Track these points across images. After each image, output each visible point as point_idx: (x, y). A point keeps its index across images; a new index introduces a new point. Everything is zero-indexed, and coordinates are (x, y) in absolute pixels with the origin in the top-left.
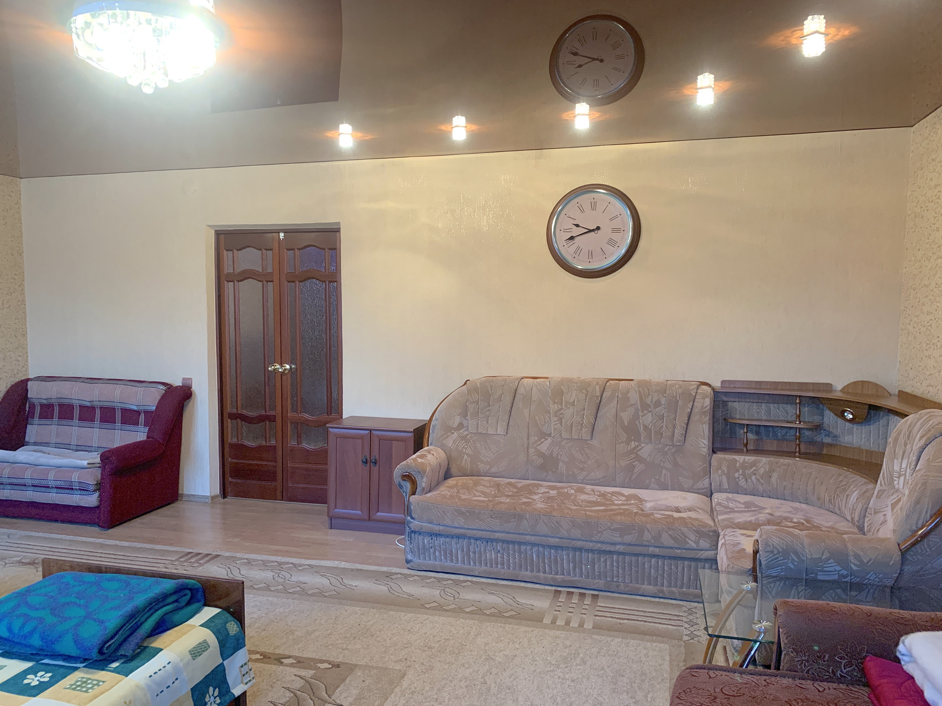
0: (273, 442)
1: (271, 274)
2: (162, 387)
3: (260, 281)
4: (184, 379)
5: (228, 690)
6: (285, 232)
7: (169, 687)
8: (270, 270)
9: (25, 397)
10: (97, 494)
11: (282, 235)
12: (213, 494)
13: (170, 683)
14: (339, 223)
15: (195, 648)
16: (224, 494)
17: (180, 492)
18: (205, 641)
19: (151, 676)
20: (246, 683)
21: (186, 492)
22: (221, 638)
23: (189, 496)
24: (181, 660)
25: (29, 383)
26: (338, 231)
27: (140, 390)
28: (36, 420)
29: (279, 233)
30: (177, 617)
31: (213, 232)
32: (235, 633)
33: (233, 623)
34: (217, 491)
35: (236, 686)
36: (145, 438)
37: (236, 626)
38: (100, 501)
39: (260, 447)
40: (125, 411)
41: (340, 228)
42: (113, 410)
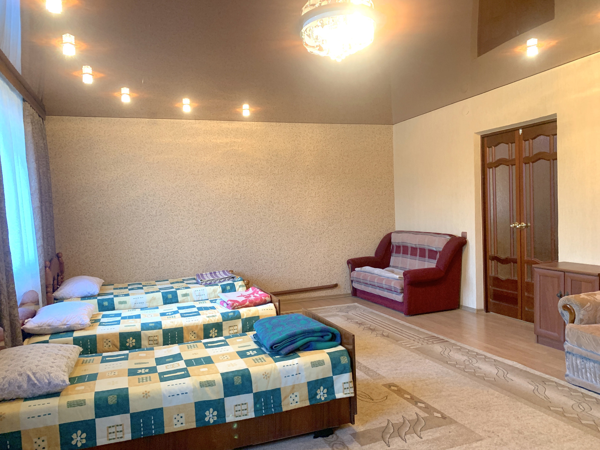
0: (516, 278)
1: (514, 160)
2: (449, 237)
3: (507, 165)
4: (463, 233)
5: (333, 393)
6: (523, 128)
7: (292, 375)
8: (514, 157)
9: (390, 242)
10: (402, 295)
11: (521, 131)
12: (478, 308)
13: (294, 374)
14: (555, 115)
15: (315, 361)
16: (487, 309)
17: (461, 304)
18: (323, 361)
19: (284, 366)
20: (346, 394)
21: (464, 305)
22: (334, 362)
23: (465, 307)
24: (304, 365)
25: (392, 234)
26: (555, 121)
27: (437, 239)
28: (394, 254)
29: (519, 130)
30: (319, 345)
31: (479, 137)
32: (344, 363)
33: (346, 357)
34: (482, 306)
35: (338, 393)
36: (435, 267)
37: (347, 359)
38: (404, 299)
39: (508, 280)
40: (430, 251)
41: (556, 119)
42: (424, 250)
